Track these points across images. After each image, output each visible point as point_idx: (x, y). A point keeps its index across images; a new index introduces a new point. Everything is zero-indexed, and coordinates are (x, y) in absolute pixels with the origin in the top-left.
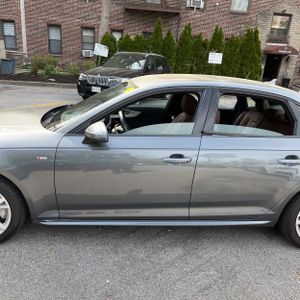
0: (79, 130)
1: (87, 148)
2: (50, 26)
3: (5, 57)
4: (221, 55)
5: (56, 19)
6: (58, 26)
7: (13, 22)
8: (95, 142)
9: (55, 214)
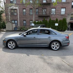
0: (23, 35)
1: (24, 37)
2: (24, 20)
3: (15, 27)
4: (58, 24)
5: (25, 19)
6: (25, 20)
7: (17, 20)
8: (25, 36)
9: (20, 45)
